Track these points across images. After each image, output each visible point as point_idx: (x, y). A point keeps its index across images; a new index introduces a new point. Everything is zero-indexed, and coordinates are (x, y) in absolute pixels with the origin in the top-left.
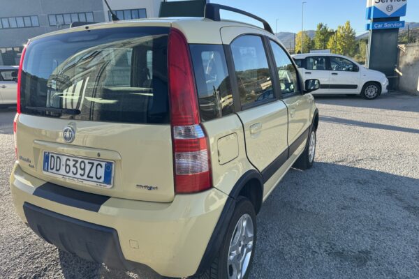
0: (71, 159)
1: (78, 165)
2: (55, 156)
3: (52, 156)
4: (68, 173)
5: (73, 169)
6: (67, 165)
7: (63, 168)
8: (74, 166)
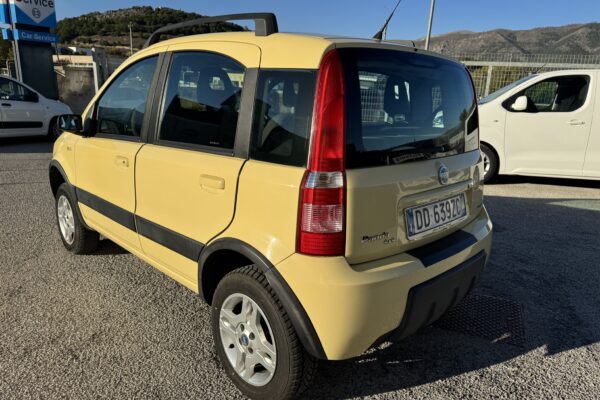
0: (438, 204)
1: (445, 209)
2: (421, 209)
3: (417, 212)
4: (437, 222)
5: (442, 215)
6: (436, 213)
7: (432, 219)
8: (442, 211)
